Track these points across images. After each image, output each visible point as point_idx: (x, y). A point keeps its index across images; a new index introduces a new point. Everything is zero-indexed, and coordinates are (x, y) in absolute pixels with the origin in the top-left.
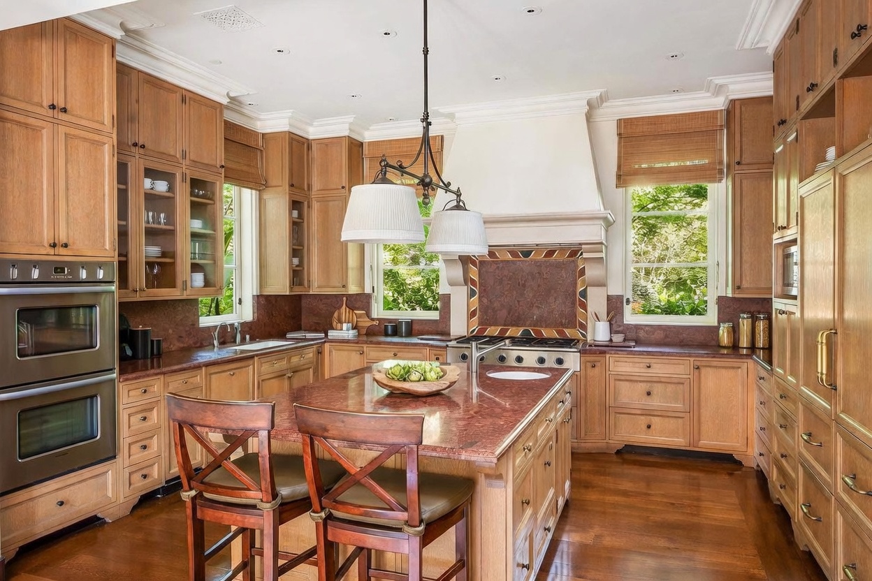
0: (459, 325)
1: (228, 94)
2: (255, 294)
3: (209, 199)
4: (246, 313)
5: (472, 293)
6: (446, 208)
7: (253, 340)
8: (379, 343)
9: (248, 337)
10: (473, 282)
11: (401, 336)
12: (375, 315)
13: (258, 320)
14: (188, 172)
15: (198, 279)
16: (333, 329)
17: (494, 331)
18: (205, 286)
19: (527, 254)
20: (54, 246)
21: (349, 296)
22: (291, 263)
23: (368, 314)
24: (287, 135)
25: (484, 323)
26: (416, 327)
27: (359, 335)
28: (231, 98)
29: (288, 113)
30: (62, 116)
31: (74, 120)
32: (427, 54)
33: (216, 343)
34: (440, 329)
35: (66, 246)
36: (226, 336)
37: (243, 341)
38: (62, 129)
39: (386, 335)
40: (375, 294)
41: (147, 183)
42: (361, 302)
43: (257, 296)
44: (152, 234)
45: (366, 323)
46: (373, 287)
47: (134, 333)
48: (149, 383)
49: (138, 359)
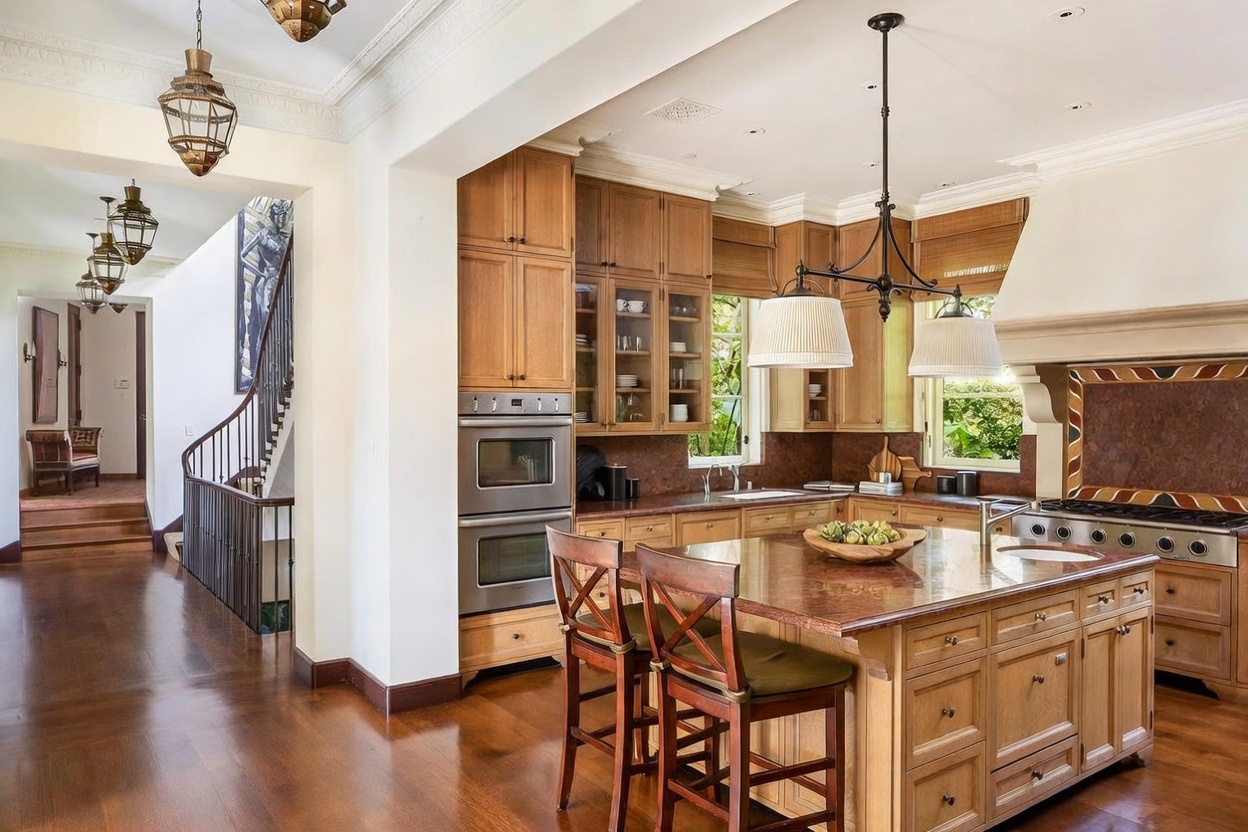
0: (1050, 483)
1: (717, 188)
2: (763, 431)
3: (694, 317)
4: (753, 454)
5: (1074, 435)
6: (940, 315)
7: (757, 487)
8: (932, 503)
9: (750, 483)
10: (1075, 418)
11: (961, 495)
12: (929, 463)
13: (767, 464)
14: (666, 288)
15: (681, 411)
16: (869, 479)
17: (1109, 494)
18: (689, 420)
19: (1166, 371)
20: (512, 378)
21: (891, 436)
22: (807, 391)
23: (918, 461)
24: (802, 225)
25: (1093, 480)
26: (985, 483)
27: (904, 490)
28: (721, 192)
29: (801, 197)
30: (521, 247)
31: (533, 249)
32: (887, 115)
33: (707, 488)
34: (1021, 487)
35: (523, 378)
36: (721, 481)
37: (743, 487)
38: (521, 261)
39: (941, 492)
40: (930, 432)
41: (621, 304)
42: (909, 443)
43: (767, 433)
44: (624, 363)
45: (914, 474)
46: (926, 424)
47: (609, 471)
48: (609, 526)
49: (611, 499)
